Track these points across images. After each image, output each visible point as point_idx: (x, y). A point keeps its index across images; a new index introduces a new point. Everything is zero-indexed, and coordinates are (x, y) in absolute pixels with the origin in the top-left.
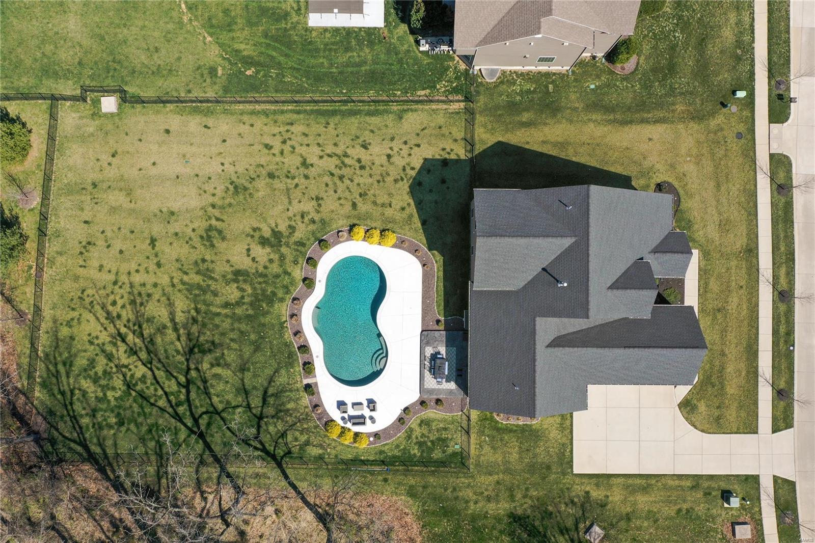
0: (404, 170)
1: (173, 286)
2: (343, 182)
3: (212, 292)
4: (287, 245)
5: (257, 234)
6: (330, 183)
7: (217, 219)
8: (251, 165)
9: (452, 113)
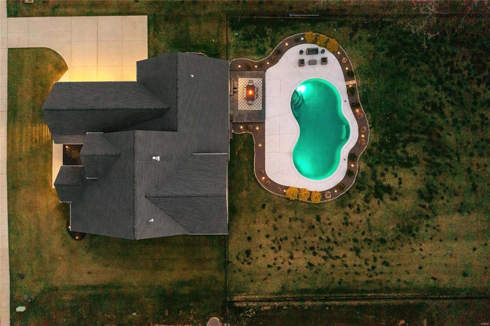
0: (280, 248)
1: (457, 155)
2: (327, 237)
3: (427, 150)
4: (370, 187)
5: (394, 195)
6: (337, 236)
7: (424, 207)
8: (399, 249)
9: (243, 292)
